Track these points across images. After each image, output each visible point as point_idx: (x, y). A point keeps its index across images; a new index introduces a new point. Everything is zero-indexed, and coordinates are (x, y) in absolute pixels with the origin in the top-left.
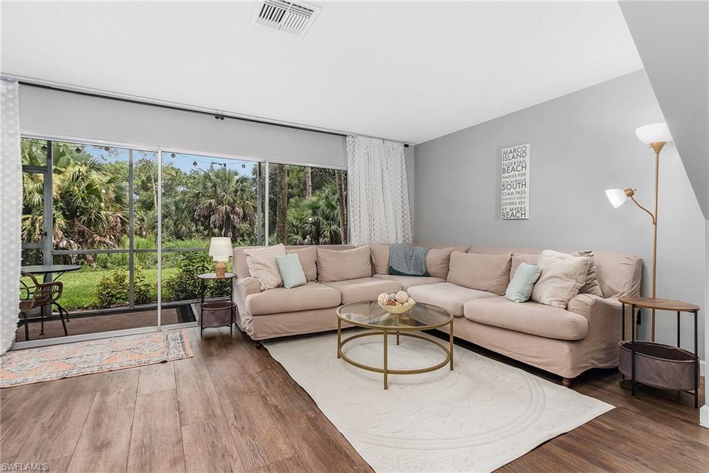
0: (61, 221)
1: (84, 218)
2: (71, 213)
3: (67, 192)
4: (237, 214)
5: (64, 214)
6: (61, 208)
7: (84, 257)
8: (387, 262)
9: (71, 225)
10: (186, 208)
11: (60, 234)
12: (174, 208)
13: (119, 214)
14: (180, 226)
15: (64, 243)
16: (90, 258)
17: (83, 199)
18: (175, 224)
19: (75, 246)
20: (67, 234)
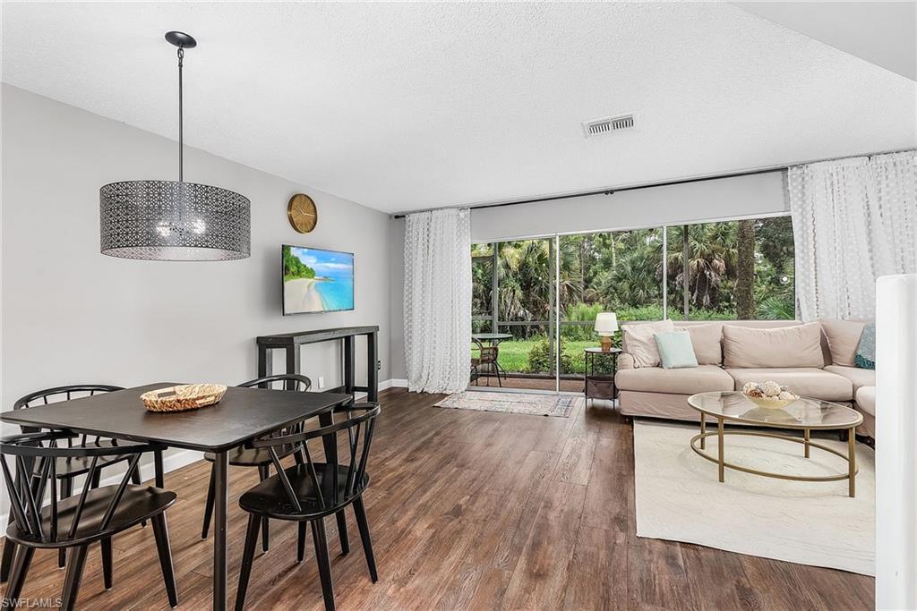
0: (519, 293)
1: (537, 288)
2: (527, 285)
3: (524, 264)
4: (717, 270)
5: (521, 285)
6: (520, 280)
7: (537, 327)
8: (854, 348)
9: (527, 295)
10: (644, 266)
11: (519, 305)
12: (629, 269)
13: (567, 282)
14: (637, 290)
15: (521, 313)
16: (542, 327)
17: (536, 270)
18: (630, 287)
19: (530, 316)
20: (524, 304)
